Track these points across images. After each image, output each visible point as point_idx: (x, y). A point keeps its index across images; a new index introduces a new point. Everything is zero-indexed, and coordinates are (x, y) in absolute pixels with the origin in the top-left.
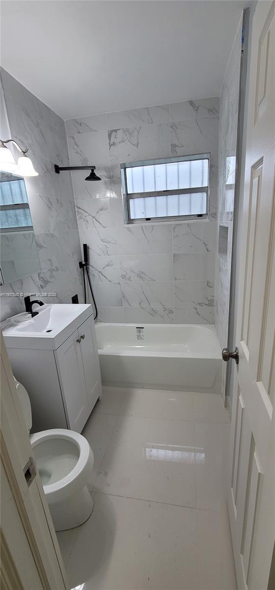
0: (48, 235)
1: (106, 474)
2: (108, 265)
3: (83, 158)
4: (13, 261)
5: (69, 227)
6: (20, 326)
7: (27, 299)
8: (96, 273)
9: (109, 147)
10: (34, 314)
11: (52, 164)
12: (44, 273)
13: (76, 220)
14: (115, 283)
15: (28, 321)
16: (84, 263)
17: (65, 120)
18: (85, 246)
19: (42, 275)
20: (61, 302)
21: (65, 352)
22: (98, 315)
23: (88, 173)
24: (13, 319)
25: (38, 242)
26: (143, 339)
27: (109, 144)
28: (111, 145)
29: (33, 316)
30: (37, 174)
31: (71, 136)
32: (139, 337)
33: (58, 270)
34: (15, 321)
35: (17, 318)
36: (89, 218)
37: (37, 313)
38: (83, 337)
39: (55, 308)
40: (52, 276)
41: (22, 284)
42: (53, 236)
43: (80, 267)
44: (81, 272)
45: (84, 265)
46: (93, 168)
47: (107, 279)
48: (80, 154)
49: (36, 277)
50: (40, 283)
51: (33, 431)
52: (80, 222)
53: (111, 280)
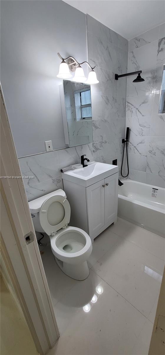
0: (103, 121)
1: (101, 264)
2: (141, 143)
3: (137, 66)
4: (89, 136)
5: (119, 116)
6: (75, 171)
7: (82, 157)
8: (132, 147)
9: (157, 53)
10: (84, 166)
11: (113, 74)
12: (96, 143)
13: (125, 111)
14: (144, 156)
15: (80, 169)
16: (125, 140)
17: (129, 40)
18: (128, 129)
19: (94, 145)
20: (104, 162)
21: (93, 190)
22: (129, 175)
23: (135, 77)
24: (73, 166)
25: (96, 125)
26: (156, 197)
27: (158, 50)
28: (159, 51)
29: (83, 167)
30: (98, 82)
31: (132, 51)
32: (153, 195)
33: (106, 143)
34: (74, 167)
35: (75, 166)
36: (134, 110)
37: (87, 166)
38: (107, 185)
39: (99, 165)
40: (101, 146)
41: (82, 148)
42: (106, 121)
43: (122, 143)
44: (122, 146)
45: (125, 141)
46: (139, 72)
47: (138, 152)
48: (135, 64)
49: (91, 145)
50: (93, 149)
51: (70, 225)
52: (128, 113)
53: (141, 153)
